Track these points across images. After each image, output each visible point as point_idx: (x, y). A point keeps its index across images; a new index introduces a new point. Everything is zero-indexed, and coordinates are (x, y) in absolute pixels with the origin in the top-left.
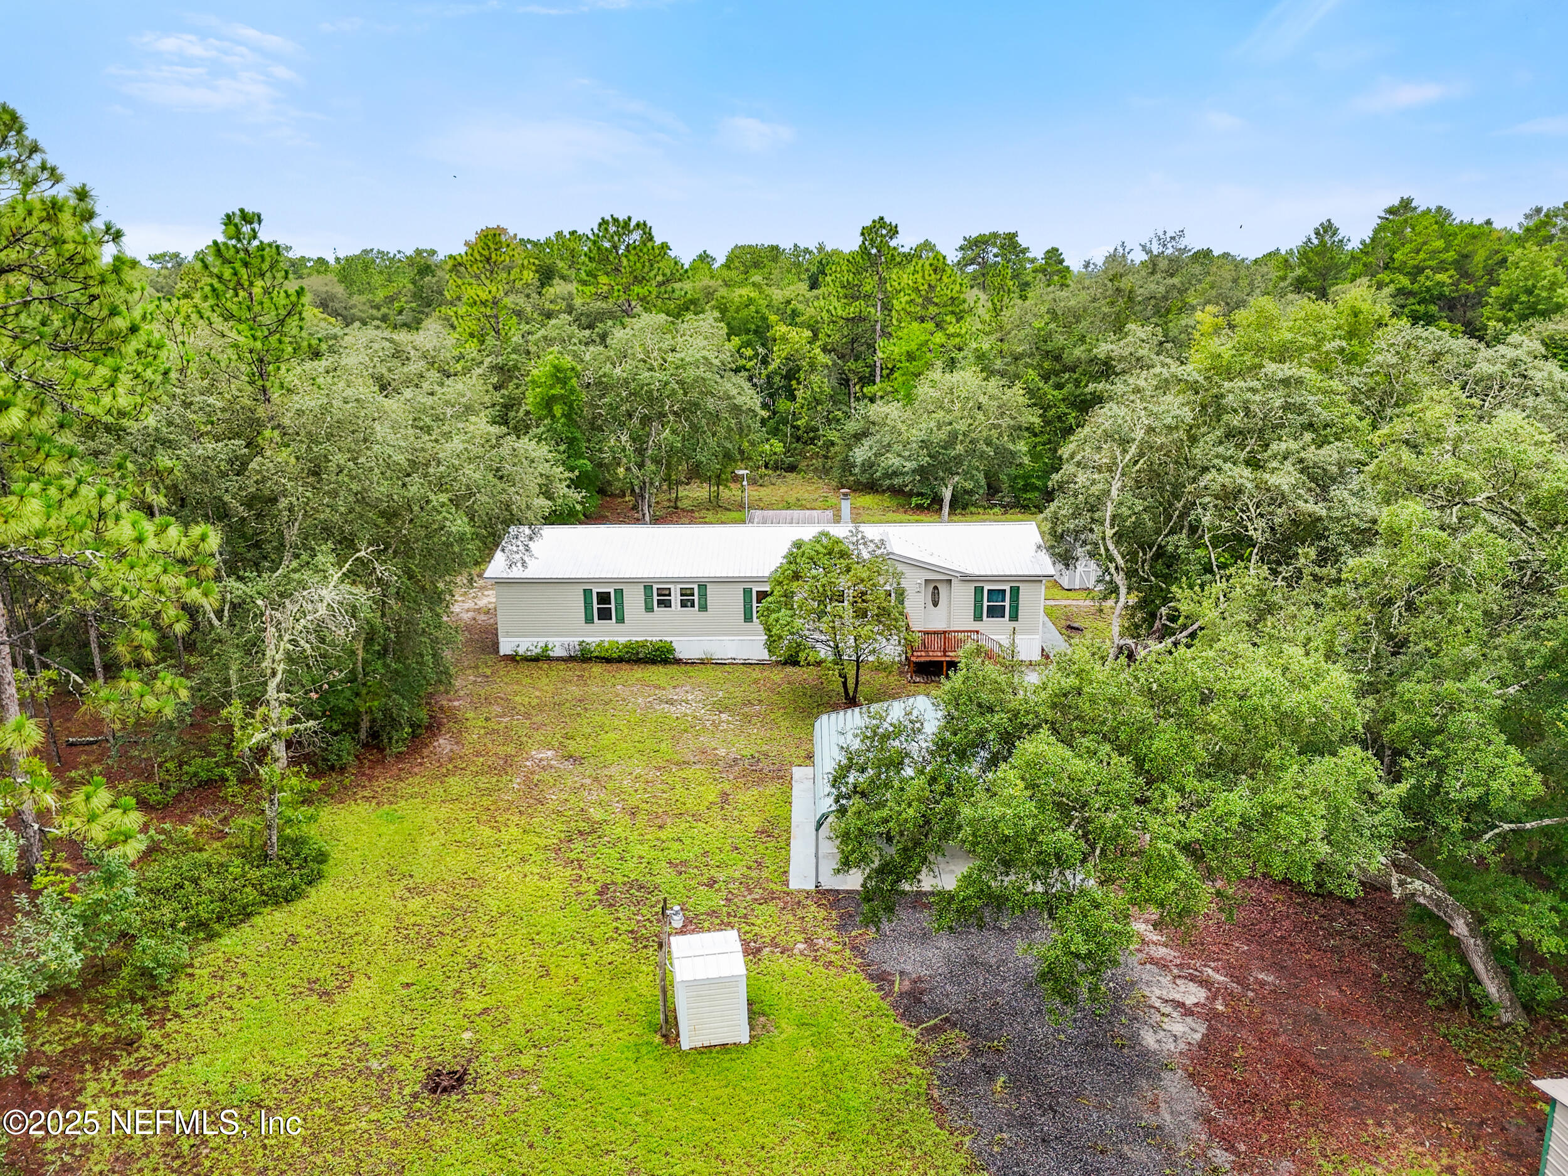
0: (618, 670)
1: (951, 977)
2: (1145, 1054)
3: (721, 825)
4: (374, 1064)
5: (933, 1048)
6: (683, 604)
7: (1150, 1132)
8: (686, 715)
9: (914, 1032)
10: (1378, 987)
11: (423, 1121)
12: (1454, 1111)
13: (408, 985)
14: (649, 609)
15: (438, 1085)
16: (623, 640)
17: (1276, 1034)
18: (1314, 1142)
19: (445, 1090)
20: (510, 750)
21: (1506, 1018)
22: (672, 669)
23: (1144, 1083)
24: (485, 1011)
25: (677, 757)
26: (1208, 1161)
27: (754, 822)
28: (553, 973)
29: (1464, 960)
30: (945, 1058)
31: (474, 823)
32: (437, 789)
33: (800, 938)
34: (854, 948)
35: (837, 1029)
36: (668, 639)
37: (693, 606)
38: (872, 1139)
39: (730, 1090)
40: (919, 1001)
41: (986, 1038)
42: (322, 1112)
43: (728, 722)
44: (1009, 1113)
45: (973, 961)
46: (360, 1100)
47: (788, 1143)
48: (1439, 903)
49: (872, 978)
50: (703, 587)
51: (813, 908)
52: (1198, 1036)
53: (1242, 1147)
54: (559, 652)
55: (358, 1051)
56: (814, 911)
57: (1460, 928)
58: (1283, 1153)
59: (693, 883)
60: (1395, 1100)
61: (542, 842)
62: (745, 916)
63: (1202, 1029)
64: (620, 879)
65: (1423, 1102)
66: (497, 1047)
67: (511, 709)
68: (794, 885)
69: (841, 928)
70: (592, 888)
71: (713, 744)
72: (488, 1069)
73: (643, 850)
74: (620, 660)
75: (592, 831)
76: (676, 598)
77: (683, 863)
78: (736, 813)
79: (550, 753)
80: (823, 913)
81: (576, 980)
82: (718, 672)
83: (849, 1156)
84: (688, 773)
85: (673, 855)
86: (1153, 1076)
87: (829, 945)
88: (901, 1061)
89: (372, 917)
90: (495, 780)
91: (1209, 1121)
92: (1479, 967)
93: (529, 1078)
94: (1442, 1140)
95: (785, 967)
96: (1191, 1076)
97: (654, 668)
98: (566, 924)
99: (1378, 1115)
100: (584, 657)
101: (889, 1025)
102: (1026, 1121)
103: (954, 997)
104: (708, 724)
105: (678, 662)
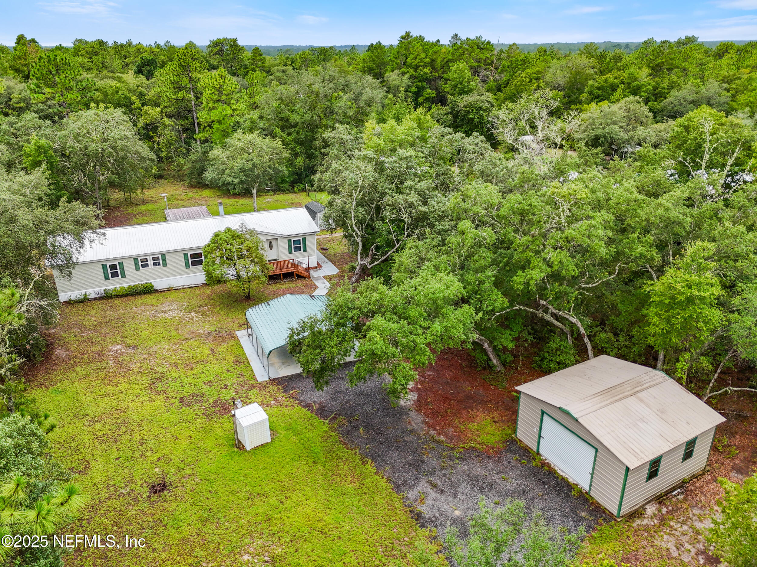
0: (129, 300)
1: (332, 399)
2: (402, 408)
3: (218, 362)
4: (123, 491)
5: (335, 425)
6: (155, 264)
7: (412, 431)
8: (174, 317)
9: (327, 421)
10: (462, 368)
11: (159, 504)
12: (490, 401)
13: (117, 459)
14: (137, 269)
15: (156, 490)
16: (126, 285)
17: (438, 391)
18: (457, 421)
19: (160, 491)
20: (98, 348)
21: (499, 369)
22: (155, 296)
23: (404, 417)
24: (159, 459)
25: (182, 337)
26: (430, 435)
27: (231, 359)
28: (179, 436)
29: (487, 355)
30: (341, 427)
31: (102, 385)
32: (72, 374)
33: (272, 399)
34: (293, 398)
35: (300, 428)
36: (149, 282)
37: (159, 264)
38: (328, 460)
39: (272, 459)
40: (324, 410)
41: (351, 417)
42: (112, 513)
43: (196, 317)
44: (367, 438)
45: (337, 392)
46: (126, 505)
47: (300, 469)
48: (480, 340)
49: (304, 407)
50: (163, 256)
51: (271, 387)
52: (416, 398)
53: (438, 428)
54: (93, 296)
55: (112, 489)
56: (273, 389)
57: (486, 345)
58: (449, 427)
59: (219, 389)
60: (474, 402)
61: (141, 387)
62: (246, 397)
63: (416, 395)
64: (187, 395)
65: (482, 400)
66: (172, 470)
67: (85, 329)
68: (260, 380)
69: (285, 392)
70: (177, 401)
71: (195, 328)
72: (174, 479)
73: (189, 380)
74: (127, 295)
75: (161, 377)
76: (150, 262)
77: (210, 382)
78: (221, 356)
79: (119, 346)
80: (276, 388)
81: (191, 437)
82: (179, 294)
83: (322, 467)
84: (190, 343)
85: (204, 380)
86: (407, 414)
87: (284, 399)
88: (326, 432)
89: (80, 437)
90: (99, 364)
91: (426, 423)
92: (491, 356)
93: (193, 477)
94: (490, 410)
95: (271, 411)
96: (417, 411)
97: (146, 296)
98: (174, 418)
99: (471, 407)
100: (107, 297)
101: (317, 421)
102: (374, 439)
103: (335, 405)
104: (187, 319)
105: (156, 291)
